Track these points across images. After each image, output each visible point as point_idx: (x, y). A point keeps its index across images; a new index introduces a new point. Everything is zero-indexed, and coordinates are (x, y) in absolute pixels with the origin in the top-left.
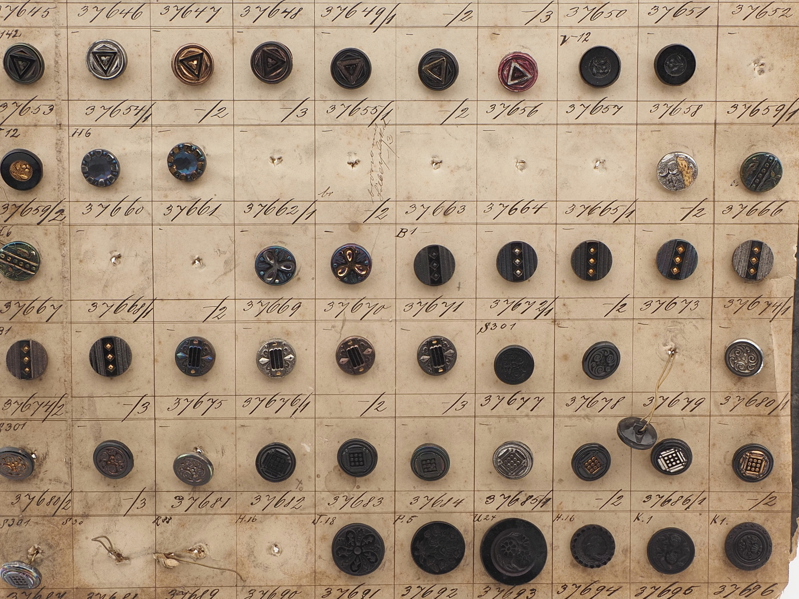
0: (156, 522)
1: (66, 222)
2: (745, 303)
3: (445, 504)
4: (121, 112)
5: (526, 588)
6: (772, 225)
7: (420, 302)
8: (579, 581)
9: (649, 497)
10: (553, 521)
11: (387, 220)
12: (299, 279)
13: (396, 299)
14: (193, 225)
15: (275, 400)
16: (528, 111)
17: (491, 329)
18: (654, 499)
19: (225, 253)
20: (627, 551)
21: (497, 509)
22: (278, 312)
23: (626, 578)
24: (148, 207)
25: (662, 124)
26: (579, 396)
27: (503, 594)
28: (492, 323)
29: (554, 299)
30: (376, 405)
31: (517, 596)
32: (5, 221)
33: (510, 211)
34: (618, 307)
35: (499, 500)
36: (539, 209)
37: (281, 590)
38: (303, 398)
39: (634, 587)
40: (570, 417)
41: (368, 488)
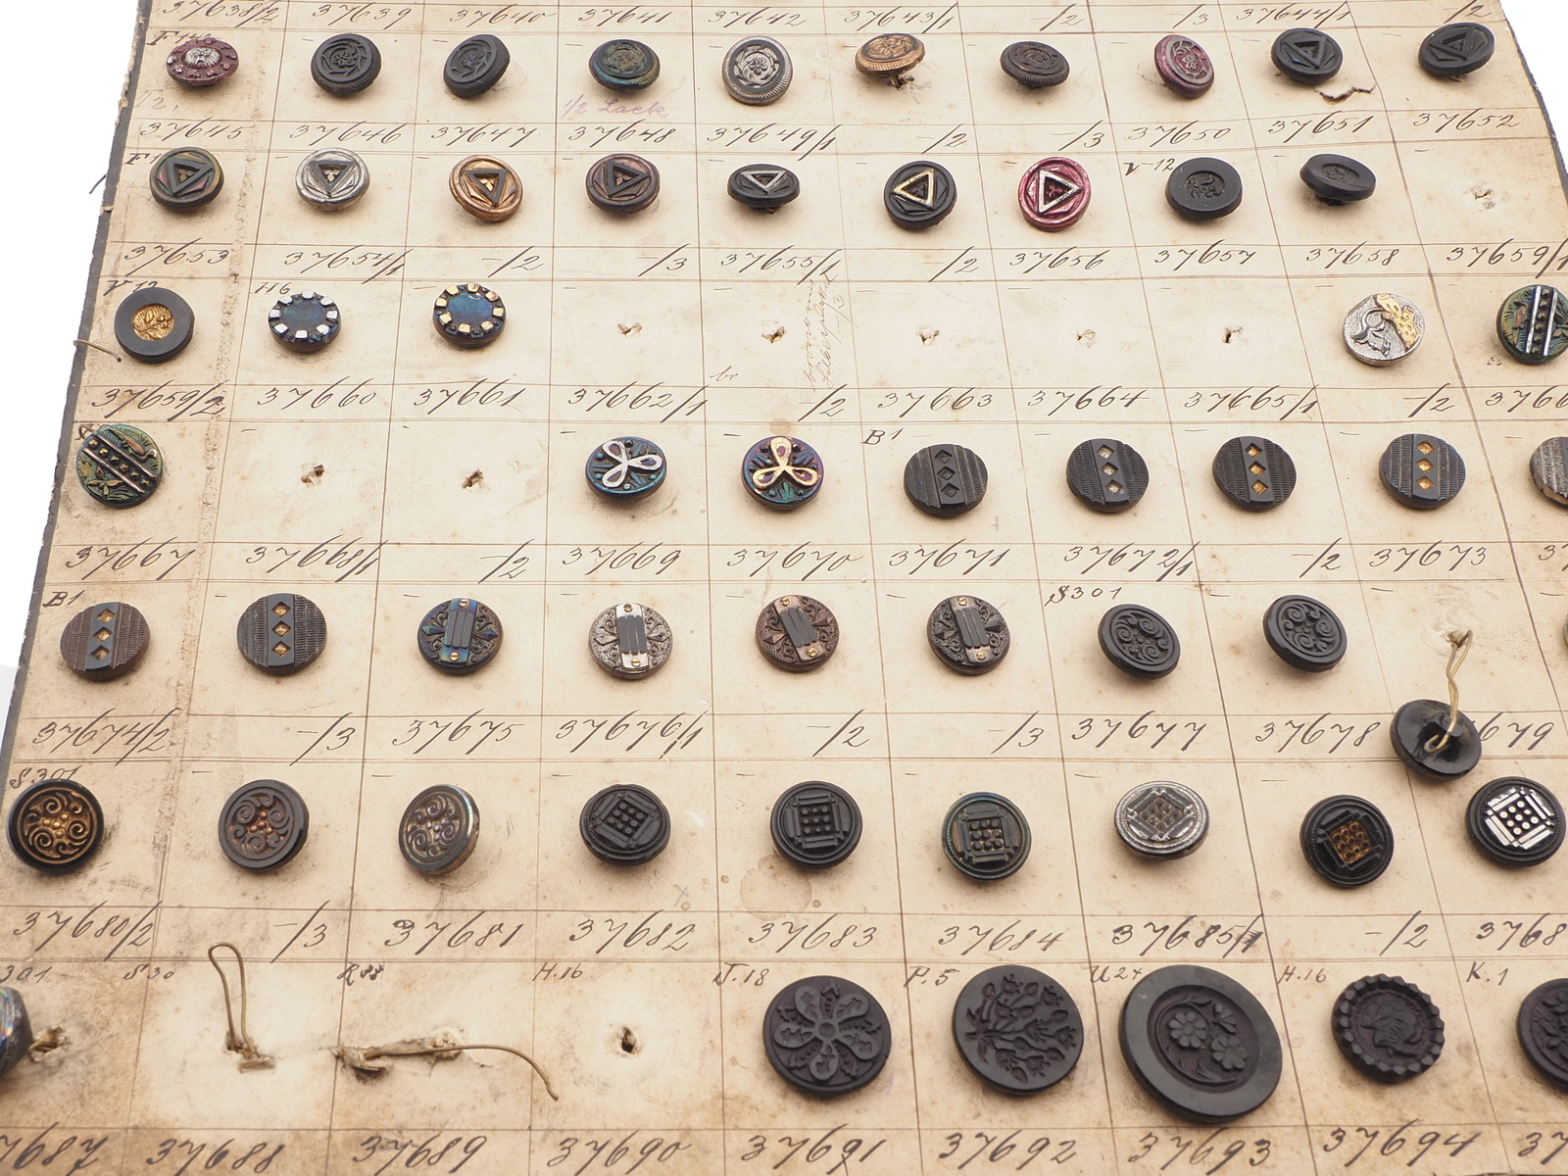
0: (345, 977)
1: (223, 416)
3: (1020, 944)
4: (350, 261)
5: (1244, 1139)
7: (921, 549)
8: (1371, 1121)
9: (1488, 927)
10: (1277, 983)
11: (842, 416)
12: (675, 512)
13: (870, 544)
14: (468, 420)
15: (627, 726)
16: (1085, 261)
17: (1073, 597)
18: (1501, 932)
19: (528, 467)
20: (1467, 1050)
21: (1142, 955)
22: (633, 568)
23: (1484, 1113)
24: (385, 393)
25: (1332, 276)
26: (1280, 723)
27: (1189, 1151)
28: (1073, 587)
29: (1191, 547)
30: (845, 736)
31: (1224, 1158)
32: (106, 417)
33: (1078, 403)
34: (1324, 560)
35: (1143, 936)
36: (1133, 400)
37: (639, 1141)
38: (686, 722)
39: (1509, 1134)
40: (1270, 762)
41: (838, 906)
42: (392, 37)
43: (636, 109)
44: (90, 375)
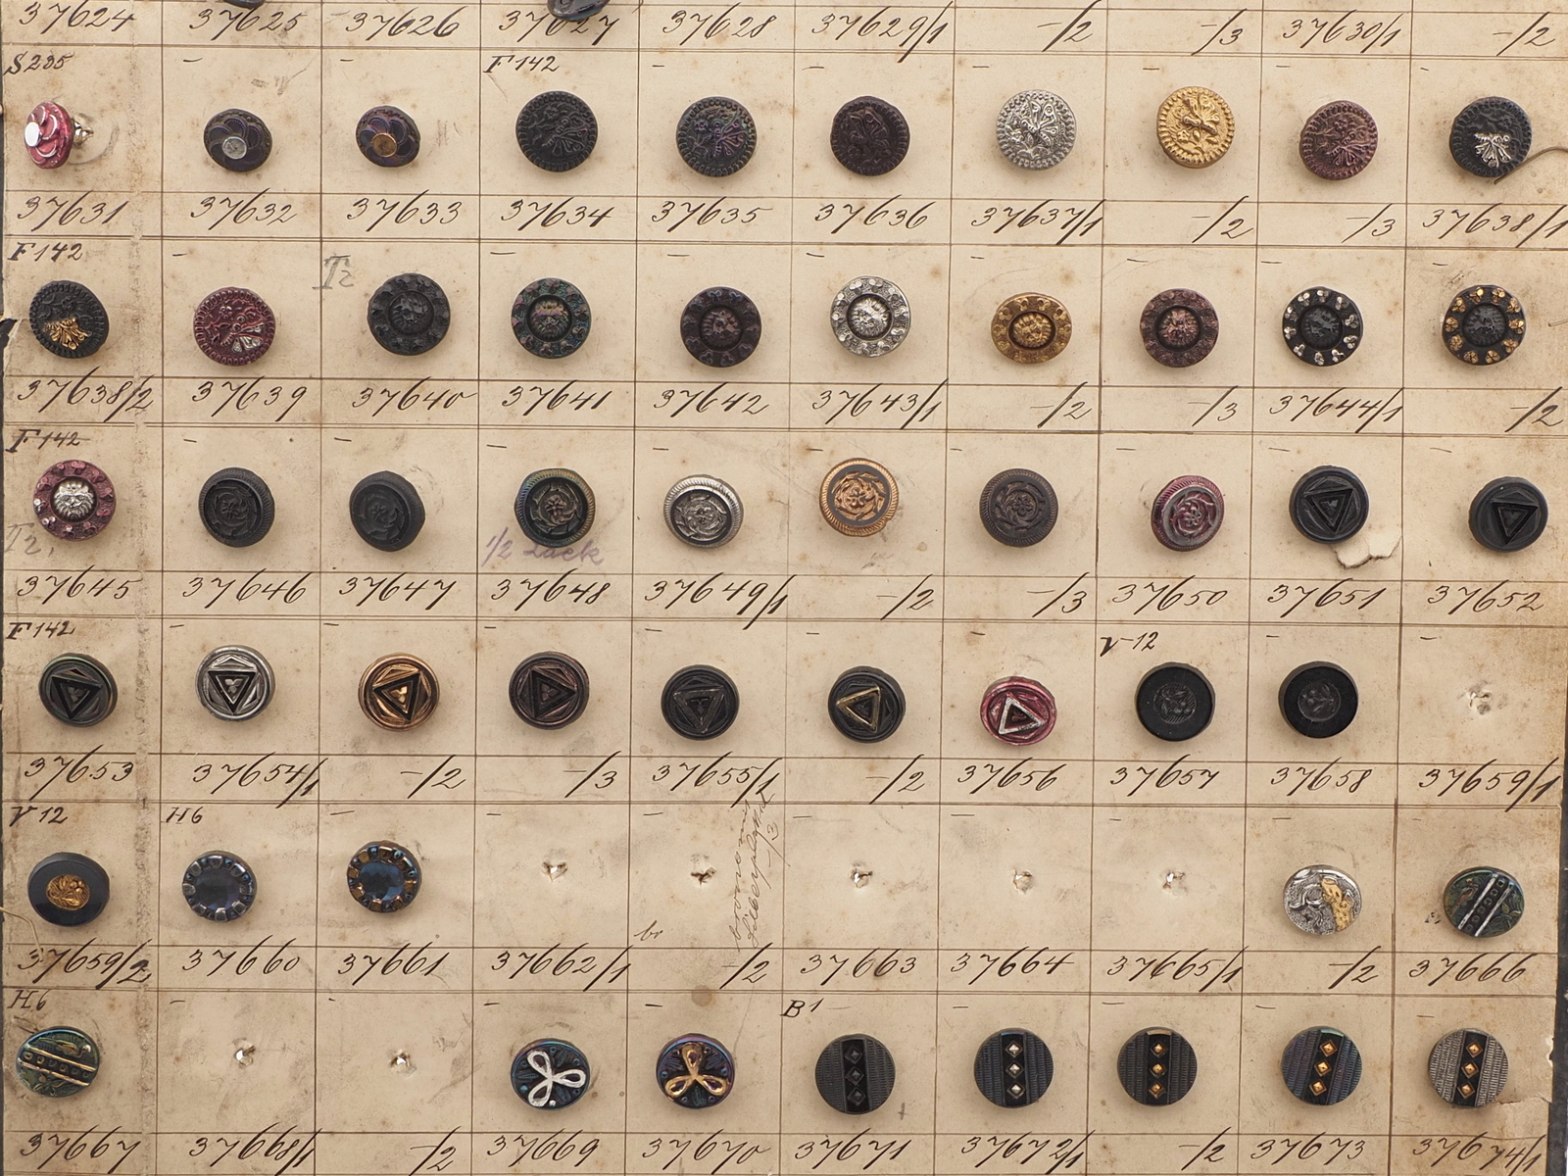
1: (150, 985)
2: (1454, 1147)
4: (261, 777)
6: (1505, 999)
7: (827, 1141)
11: (764, 984)
12: (595, 1095)
13: (780, 1134)
14: (393, 992)
16: (1037, 778)
19: (453, 1045)
22: (554, 1158)
24: (308, 956)
25: (1293, 806)
29: (1085, 1137)
32: (34, 982)
33: (1002, 969)
34: (1209, 1151)
36: (1057, 964)
42: (286, 434)
43: (566, 552)
44: (11, 930)
